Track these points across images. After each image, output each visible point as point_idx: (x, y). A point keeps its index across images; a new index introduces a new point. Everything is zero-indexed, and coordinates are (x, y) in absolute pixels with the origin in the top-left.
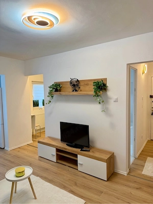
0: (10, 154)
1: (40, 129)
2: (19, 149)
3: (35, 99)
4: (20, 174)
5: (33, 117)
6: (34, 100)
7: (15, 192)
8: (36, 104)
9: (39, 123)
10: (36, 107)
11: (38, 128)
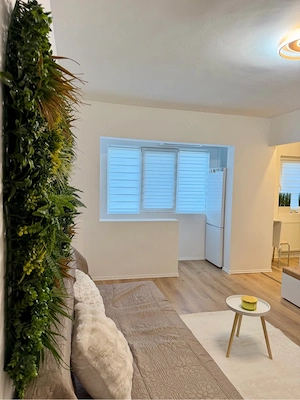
0: (230, 280)
1: (289, 253)
2: (245, 276)
3: (284, 191)
4: (249, 306)
5: (277, 224)
6: (282, 192)
7: (237, 336)
8: (284, 201)
9: (288, 240)
10: (285, 208)
11: (285, 248)
